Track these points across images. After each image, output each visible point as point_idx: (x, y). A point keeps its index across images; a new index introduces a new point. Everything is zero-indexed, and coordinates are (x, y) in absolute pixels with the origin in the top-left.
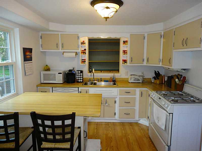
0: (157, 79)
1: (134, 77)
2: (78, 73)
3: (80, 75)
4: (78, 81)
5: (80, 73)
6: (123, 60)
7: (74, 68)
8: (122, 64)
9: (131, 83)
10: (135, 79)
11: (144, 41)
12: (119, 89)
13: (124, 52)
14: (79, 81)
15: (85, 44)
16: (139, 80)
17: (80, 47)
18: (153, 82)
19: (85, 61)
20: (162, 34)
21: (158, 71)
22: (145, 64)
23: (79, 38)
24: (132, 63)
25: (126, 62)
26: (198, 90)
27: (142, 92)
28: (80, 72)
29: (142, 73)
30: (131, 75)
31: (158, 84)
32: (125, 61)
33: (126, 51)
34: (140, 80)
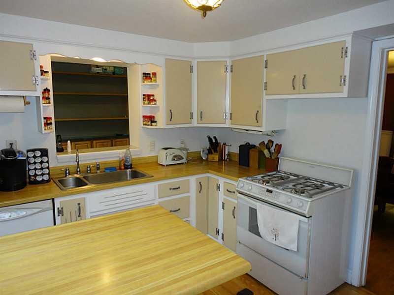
0: (213, 152)
1: (173, 153)
2: (35, 157)
3: (41, 163)
4: (36, 180)
5: (41, 156)
6: (144, 117)
7: (11, 144)
8: (143, 126)
9: (167, 165)
10: (175, 156)
11: (191, 75)
12: (157, 184)
13: (149, 99)
14: (39, 179)
15: (46, 74)
16: (181, 158)
17: (39, 82)
18: (204, 158)
19: (49, 122)
20: (229, 64)
21: (215, 137)
22: (195, 123)
23: (34, 55)
24: (171, 122)
25: (156, 122)
26: (315, 166)
27: (200, 183)
28: (38, 154)
29: (182, 143)
30: (166, 149)
31: (216, 162)
32: (151, 119)
33: (153, 95)
34: (183, 159)
